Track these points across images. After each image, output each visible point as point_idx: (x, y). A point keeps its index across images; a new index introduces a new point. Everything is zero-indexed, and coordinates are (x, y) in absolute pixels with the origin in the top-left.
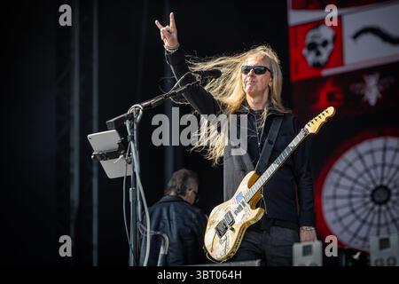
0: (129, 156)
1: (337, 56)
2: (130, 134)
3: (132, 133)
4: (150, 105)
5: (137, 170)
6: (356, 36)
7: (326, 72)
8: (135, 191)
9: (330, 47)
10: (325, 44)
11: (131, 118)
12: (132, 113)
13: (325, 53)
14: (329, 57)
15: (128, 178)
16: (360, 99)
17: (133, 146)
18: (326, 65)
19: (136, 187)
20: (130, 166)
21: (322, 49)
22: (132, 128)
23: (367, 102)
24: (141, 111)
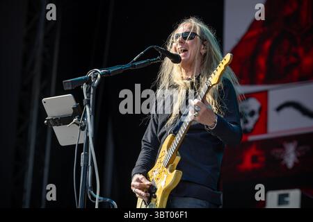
0: (83, 120)
1: (262, 125)
2: (86, 98)
3: (89, 97)
4: (109, 73)
5: (90, 134)
6: (279, 109)
7: (252, 138)
8: (86, 156)
9: (256, 117)
10: (252, 113)
11: (89, 82)
12: (90, 77)
13: (252, 122)
14: (255, 125)
15: (80, 146)
16: (279, 162)
17: (88, 110)
18: (252, 132)
19: (88, 151)
20: (83, 133)
21: (249, 119)
22: (89, 91)
23: (285, 166)
24: (99, 76)
